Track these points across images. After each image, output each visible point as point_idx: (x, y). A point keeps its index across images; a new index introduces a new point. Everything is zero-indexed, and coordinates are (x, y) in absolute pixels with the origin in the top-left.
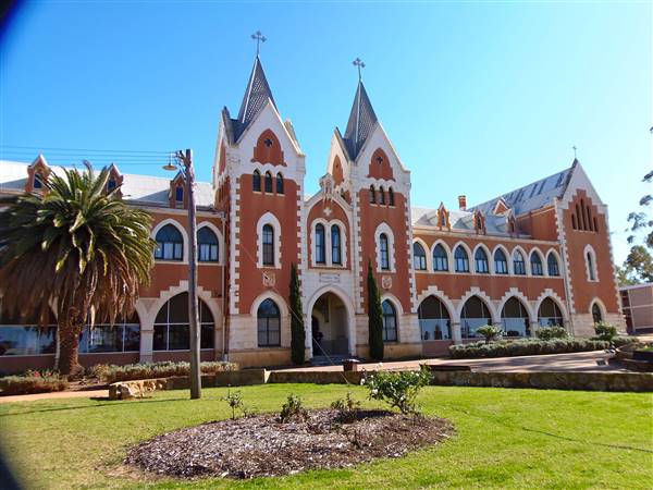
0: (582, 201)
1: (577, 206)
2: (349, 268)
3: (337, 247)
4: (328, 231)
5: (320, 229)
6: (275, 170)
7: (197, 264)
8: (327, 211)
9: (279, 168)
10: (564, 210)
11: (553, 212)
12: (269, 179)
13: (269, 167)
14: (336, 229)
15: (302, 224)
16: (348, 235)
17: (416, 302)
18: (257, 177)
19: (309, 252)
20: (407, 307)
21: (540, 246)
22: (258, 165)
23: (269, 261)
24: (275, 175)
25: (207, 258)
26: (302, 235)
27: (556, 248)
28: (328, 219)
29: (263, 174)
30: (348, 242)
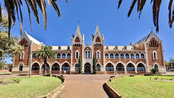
0: (153, 41)
2: (91, 58)
3: (89, 55)
4: (88, 52)
5: (86, 52)
6: (78, 43)
8: (88, 49)
9: (79, 43)
10: (147, 44)
11: (144, 44)
12: (77, 45)
13: (77, 43)
14: (89, 52)
15: (83, 51)
16: (91, 52)
19: (84, 56)
21: (139, 52)
22: (76, 43)
23: (77, 57)
24: (78, 44)
26: (83, 53)
27: (144, 52)
28: (88, 50)
29: (76, 44)
30: (91, 54)
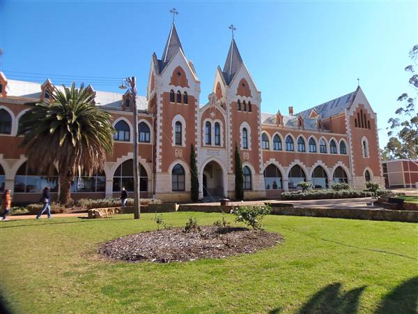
0: (361, 111)
1: (358, 114)
2: (224, 147)
3: (218, 135)
4: (213, 126)
5: (208, 124)
6: (182, 90)
7: (138, 143)
8: (213, 114)
9: (185, 89)
10: (351, 116)
11: (344, 117)
12: (179, 95)
13: (179, 88)
14: (217, 125)
15: (198, 121)
16: (224, 128)
17: (263, 167)
18: (172, 94)
19: (202, 138)
20: (257, 170)
21: (336, 137)
22: (173, 87)
23: (179, 142)
24: (182, 93)
25: (143, 140)
26: (198, 127)
27: (346, 138)
28: (213, 119)
29: (176, 92)
30: (224, 133)
